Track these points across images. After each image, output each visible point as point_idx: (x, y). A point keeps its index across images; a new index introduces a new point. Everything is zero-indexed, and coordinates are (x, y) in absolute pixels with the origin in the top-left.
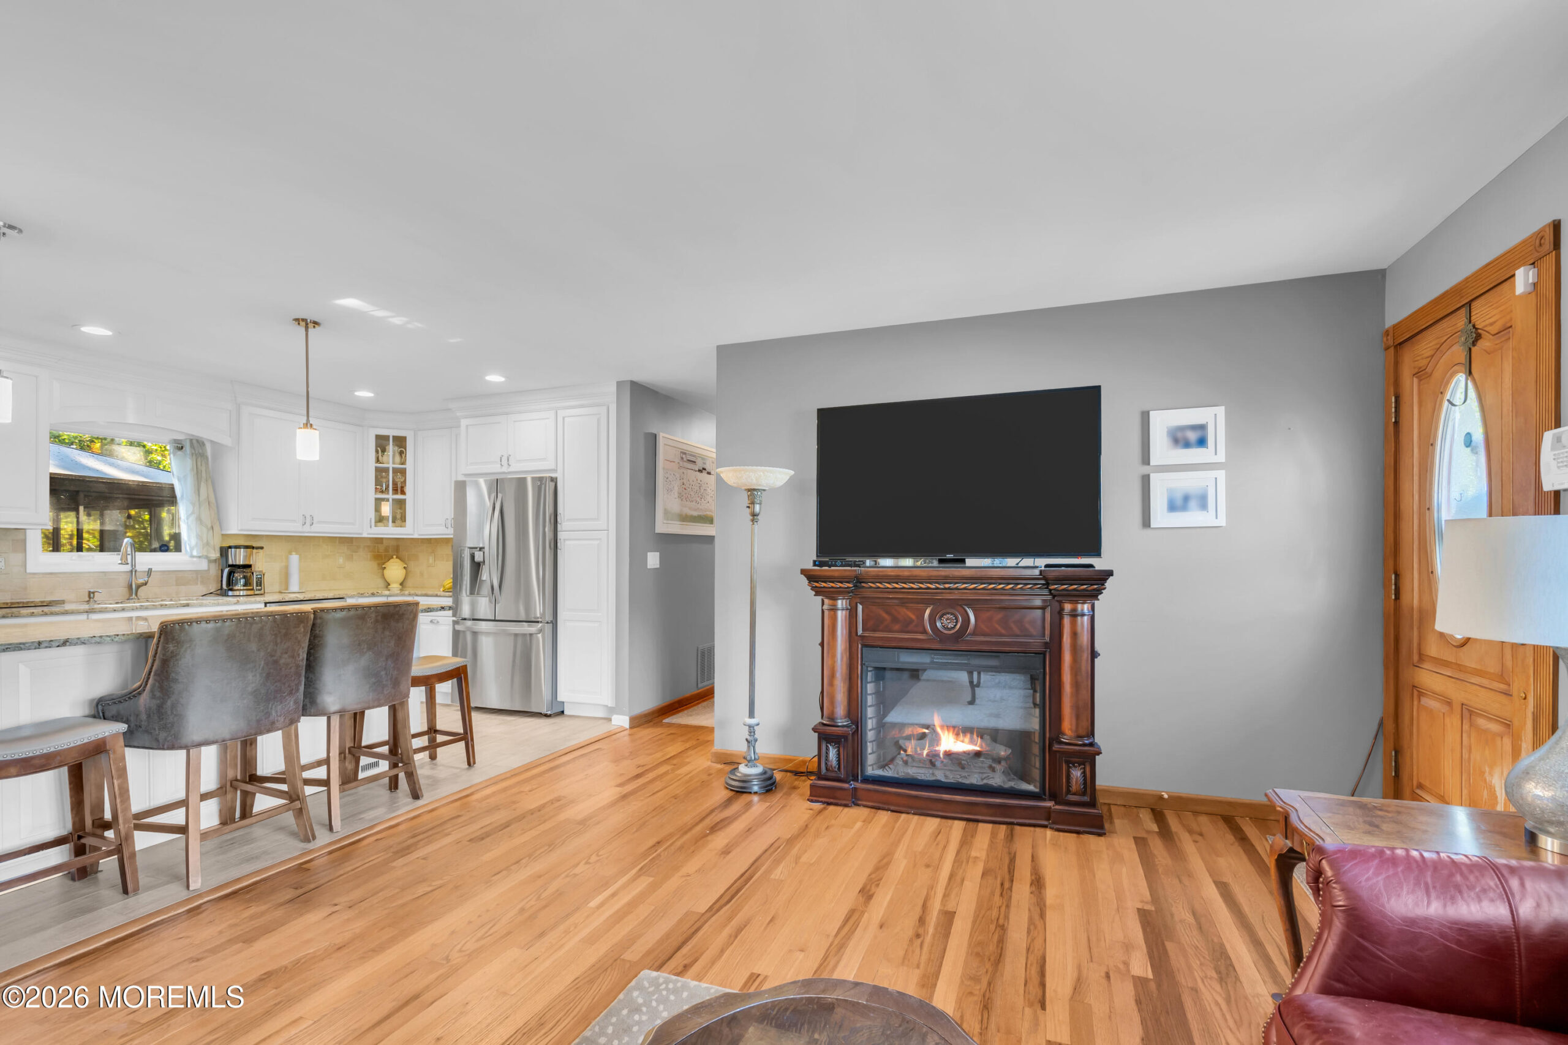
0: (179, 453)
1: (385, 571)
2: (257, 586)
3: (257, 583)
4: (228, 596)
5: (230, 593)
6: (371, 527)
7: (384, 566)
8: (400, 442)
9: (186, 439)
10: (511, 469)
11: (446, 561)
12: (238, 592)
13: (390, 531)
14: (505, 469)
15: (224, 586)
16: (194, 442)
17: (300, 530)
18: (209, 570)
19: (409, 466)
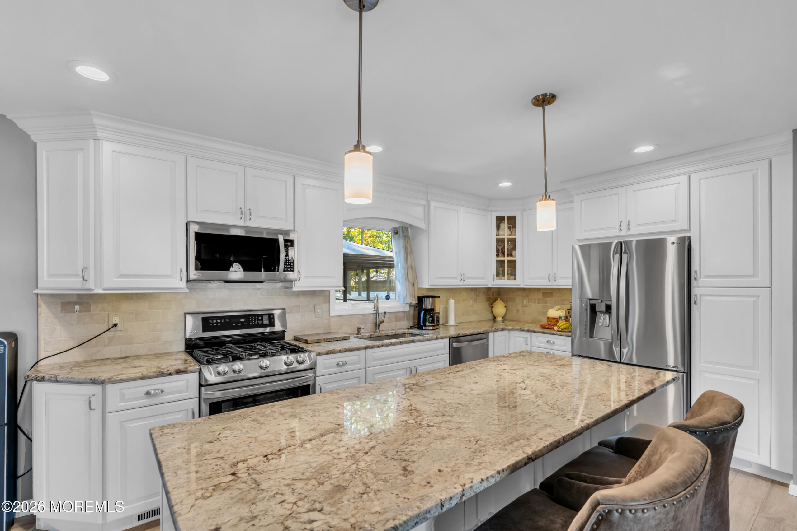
0: (396, 236)
1: (493, 309)
2: (437, 323)
3: (437, 321)
4: (423, 330)
5: (424, 328)
6: (494, 280)
7: (492, 305)
8: (512, 220)
9: (400, 227)
10: (630, 233)
11: (538, 303)
12: (428, 327)
13: (505, 283)
14: (623, 233)
15: (422, 323)
16: (404, 228)
17: (459, 284)
18: (410, 311)
19: (518, 236)
